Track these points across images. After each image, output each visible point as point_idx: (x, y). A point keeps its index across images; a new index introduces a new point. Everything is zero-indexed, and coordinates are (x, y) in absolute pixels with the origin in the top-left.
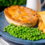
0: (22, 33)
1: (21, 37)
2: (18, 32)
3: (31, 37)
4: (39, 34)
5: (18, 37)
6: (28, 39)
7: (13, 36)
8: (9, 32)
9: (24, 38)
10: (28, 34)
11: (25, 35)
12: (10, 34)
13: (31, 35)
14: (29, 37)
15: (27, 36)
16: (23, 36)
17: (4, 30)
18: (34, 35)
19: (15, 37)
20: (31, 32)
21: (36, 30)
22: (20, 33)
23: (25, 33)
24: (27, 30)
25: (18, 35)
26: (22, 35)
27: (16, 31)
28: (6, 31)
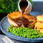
0: (23, 33)
1: (22, 36)
2: (19, 32)
3: (30, 36)
4: (37, 33)
5: (19, 36)
6: (28, 37)
7: (15, 35)
8: (12, 32)
9: (25, 37)
10: (28, 33)
11: (26, 33)
12: (12, 33)
13: (30, 34)
14: (28, 36)
15: (27, 35)
16: (24, 35)
17: (8, 30)
18: (32, 34)
19: (17, 35)
20: (30, 31)
21: (34, 31)
22: (21, 33)
23: (25, 32)
24: (27, 30)
25: (20, 34)
26: (22, 34)
27: (17, 31)
28: (10, 31)
